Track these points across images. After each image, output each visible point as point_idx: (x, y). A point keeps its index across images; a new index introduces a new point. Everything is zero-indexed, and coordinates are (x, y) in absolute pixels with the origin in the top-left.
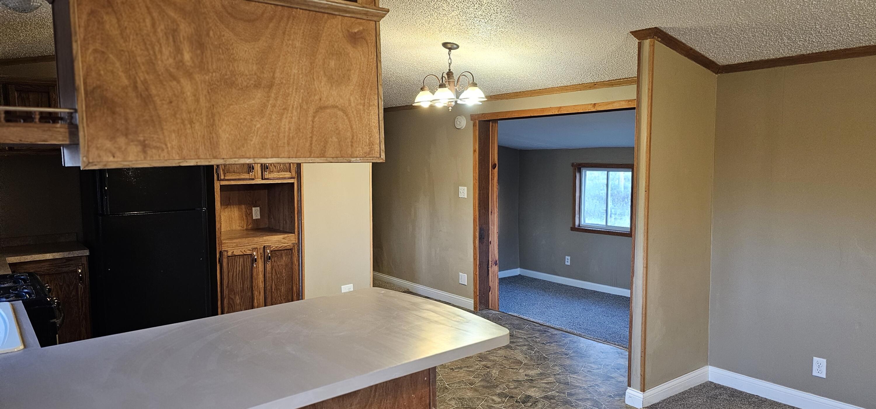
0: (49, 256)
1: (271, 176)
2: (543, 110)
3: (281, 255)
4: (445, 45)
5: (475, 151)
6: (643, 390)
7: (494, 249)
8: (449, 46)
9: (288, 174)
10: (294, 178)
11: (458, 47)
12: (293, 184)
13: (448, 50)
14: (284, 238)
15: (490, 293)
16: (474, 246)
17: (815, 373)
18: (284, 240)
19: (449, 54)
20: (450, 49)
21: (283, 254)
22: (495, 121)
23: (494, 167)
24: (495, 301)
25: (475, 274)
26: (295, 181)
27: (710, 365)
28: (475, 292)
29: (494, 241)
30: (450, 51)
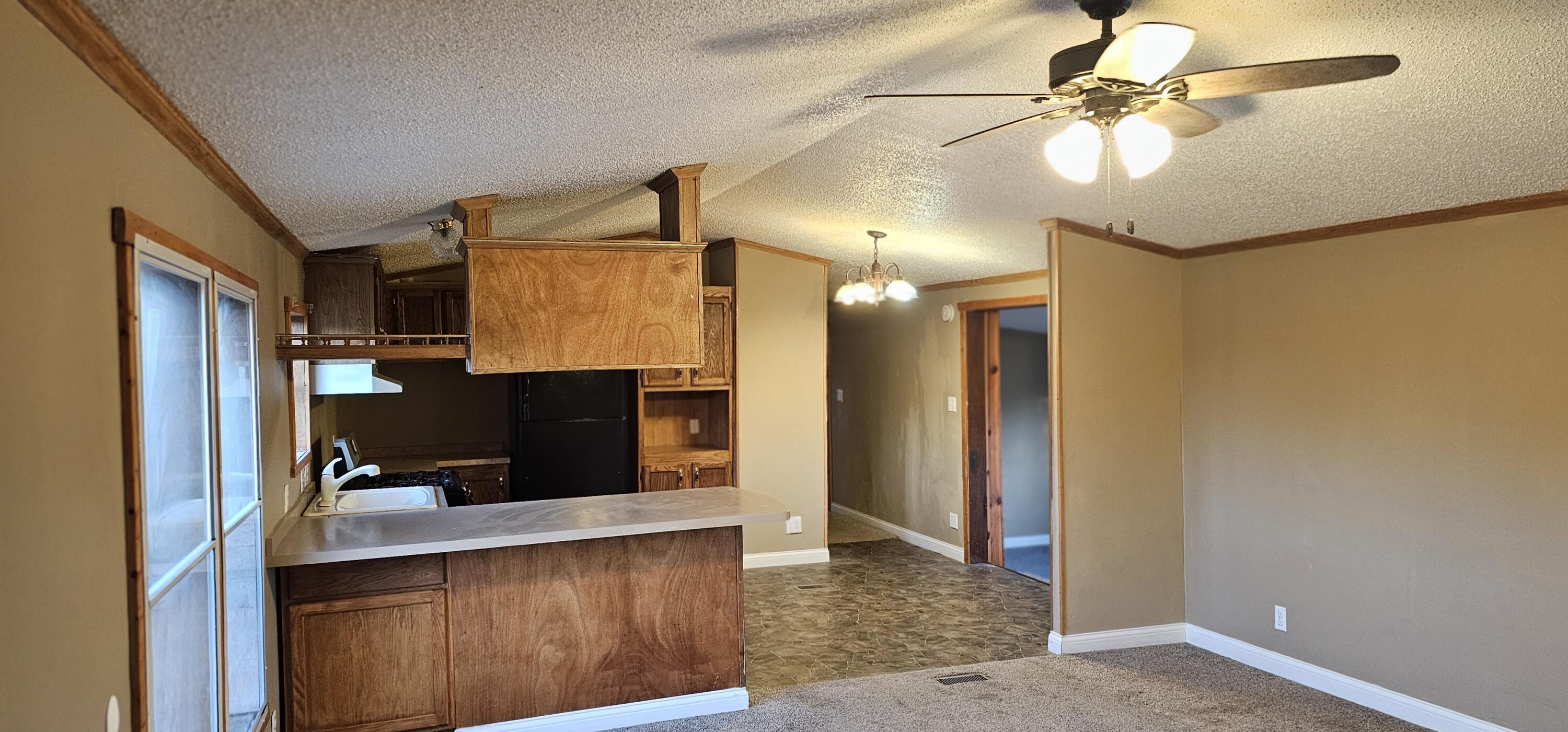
0: (473, 462)
1: (702, 382)
2: (1027, 298)
3: (712, 474)
4: (871, 233)
5: (962, 350)
6: (1063, 633)
7: (995, 483)
8: (875, 234)
9: (721, 380)
10: (728, 384)
11: (885, 235)
12: (728, 391)
13: (873, 239)
14: (715, 455)
15: (989, 541)
16: (964, 476)
17: (1277, 627)
18: (716, 458)
19: (875, 243)
20: (876, 238)
21: (715, 475)
22: (996, 310)
23: (993, 370)
24: (998, 553)
25: (965, 514)
26: (730, 388)
27: (1188, 622)
28: (965, 539)
29: (995, 470)
30: (876, 240)
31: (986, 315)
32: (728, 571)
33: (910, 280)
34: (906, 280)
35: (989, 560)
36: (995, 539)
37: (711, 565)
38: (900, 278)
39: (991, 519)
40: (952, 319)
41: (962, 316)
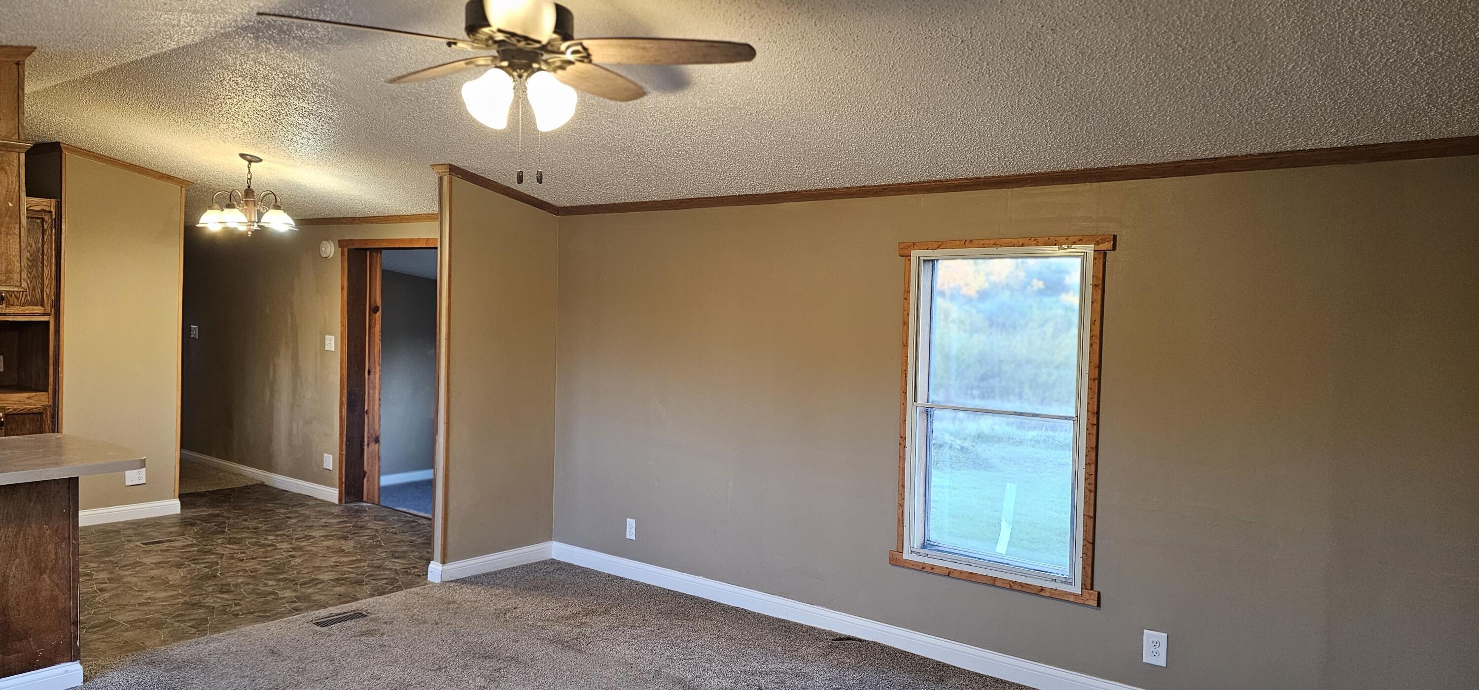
1: (11, 310)
2: (411, 240)
3: (24, 421)
4: (243, 156)
5: (342, 288)
6: (444, 562)
7: (374, 422)
8: (249, 157)
9: (38, 309)
10: (49, 315)
11: (260, 160)
12: (48, 323)
13: (247, 163)
14: (29, 398)
15: (365, 480)
16: (341, 416)
17: (628, 537)
18: (29, 401)
19: (249, 168)
20: (250, 162)
21: (27, 421)
22: (379, 250)
23: (375, 310)
24: (373, 493)
25: (341, 454)
26: (51, 319)
27: (555, 540)
28: (340, 479)
29: (374, 410)
30: (250, 164)
31: (368, 253)
32: (57, 531)
33: (289, 211)
34: (285, 211)
35: (365, 499)
36: (371, 479)
37: (33, 526)
38: (277, 207)
39: (368, 458)
40: (331, 256)
41: (342, 254)
